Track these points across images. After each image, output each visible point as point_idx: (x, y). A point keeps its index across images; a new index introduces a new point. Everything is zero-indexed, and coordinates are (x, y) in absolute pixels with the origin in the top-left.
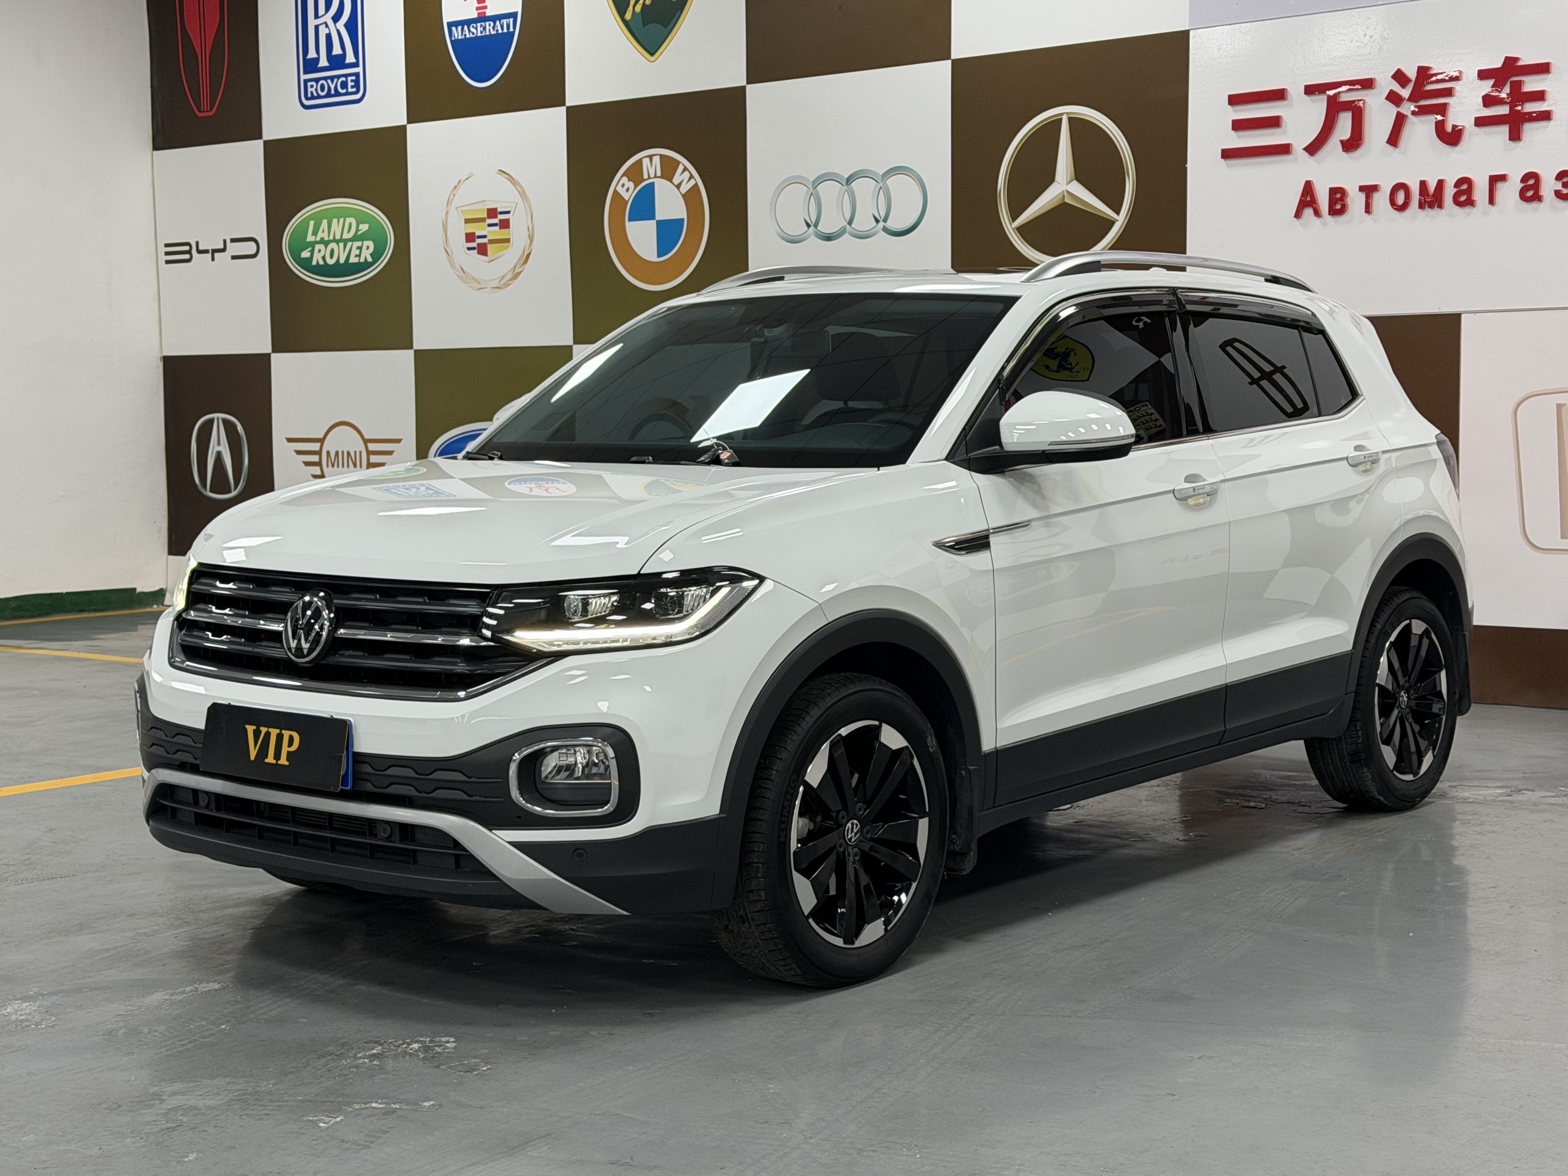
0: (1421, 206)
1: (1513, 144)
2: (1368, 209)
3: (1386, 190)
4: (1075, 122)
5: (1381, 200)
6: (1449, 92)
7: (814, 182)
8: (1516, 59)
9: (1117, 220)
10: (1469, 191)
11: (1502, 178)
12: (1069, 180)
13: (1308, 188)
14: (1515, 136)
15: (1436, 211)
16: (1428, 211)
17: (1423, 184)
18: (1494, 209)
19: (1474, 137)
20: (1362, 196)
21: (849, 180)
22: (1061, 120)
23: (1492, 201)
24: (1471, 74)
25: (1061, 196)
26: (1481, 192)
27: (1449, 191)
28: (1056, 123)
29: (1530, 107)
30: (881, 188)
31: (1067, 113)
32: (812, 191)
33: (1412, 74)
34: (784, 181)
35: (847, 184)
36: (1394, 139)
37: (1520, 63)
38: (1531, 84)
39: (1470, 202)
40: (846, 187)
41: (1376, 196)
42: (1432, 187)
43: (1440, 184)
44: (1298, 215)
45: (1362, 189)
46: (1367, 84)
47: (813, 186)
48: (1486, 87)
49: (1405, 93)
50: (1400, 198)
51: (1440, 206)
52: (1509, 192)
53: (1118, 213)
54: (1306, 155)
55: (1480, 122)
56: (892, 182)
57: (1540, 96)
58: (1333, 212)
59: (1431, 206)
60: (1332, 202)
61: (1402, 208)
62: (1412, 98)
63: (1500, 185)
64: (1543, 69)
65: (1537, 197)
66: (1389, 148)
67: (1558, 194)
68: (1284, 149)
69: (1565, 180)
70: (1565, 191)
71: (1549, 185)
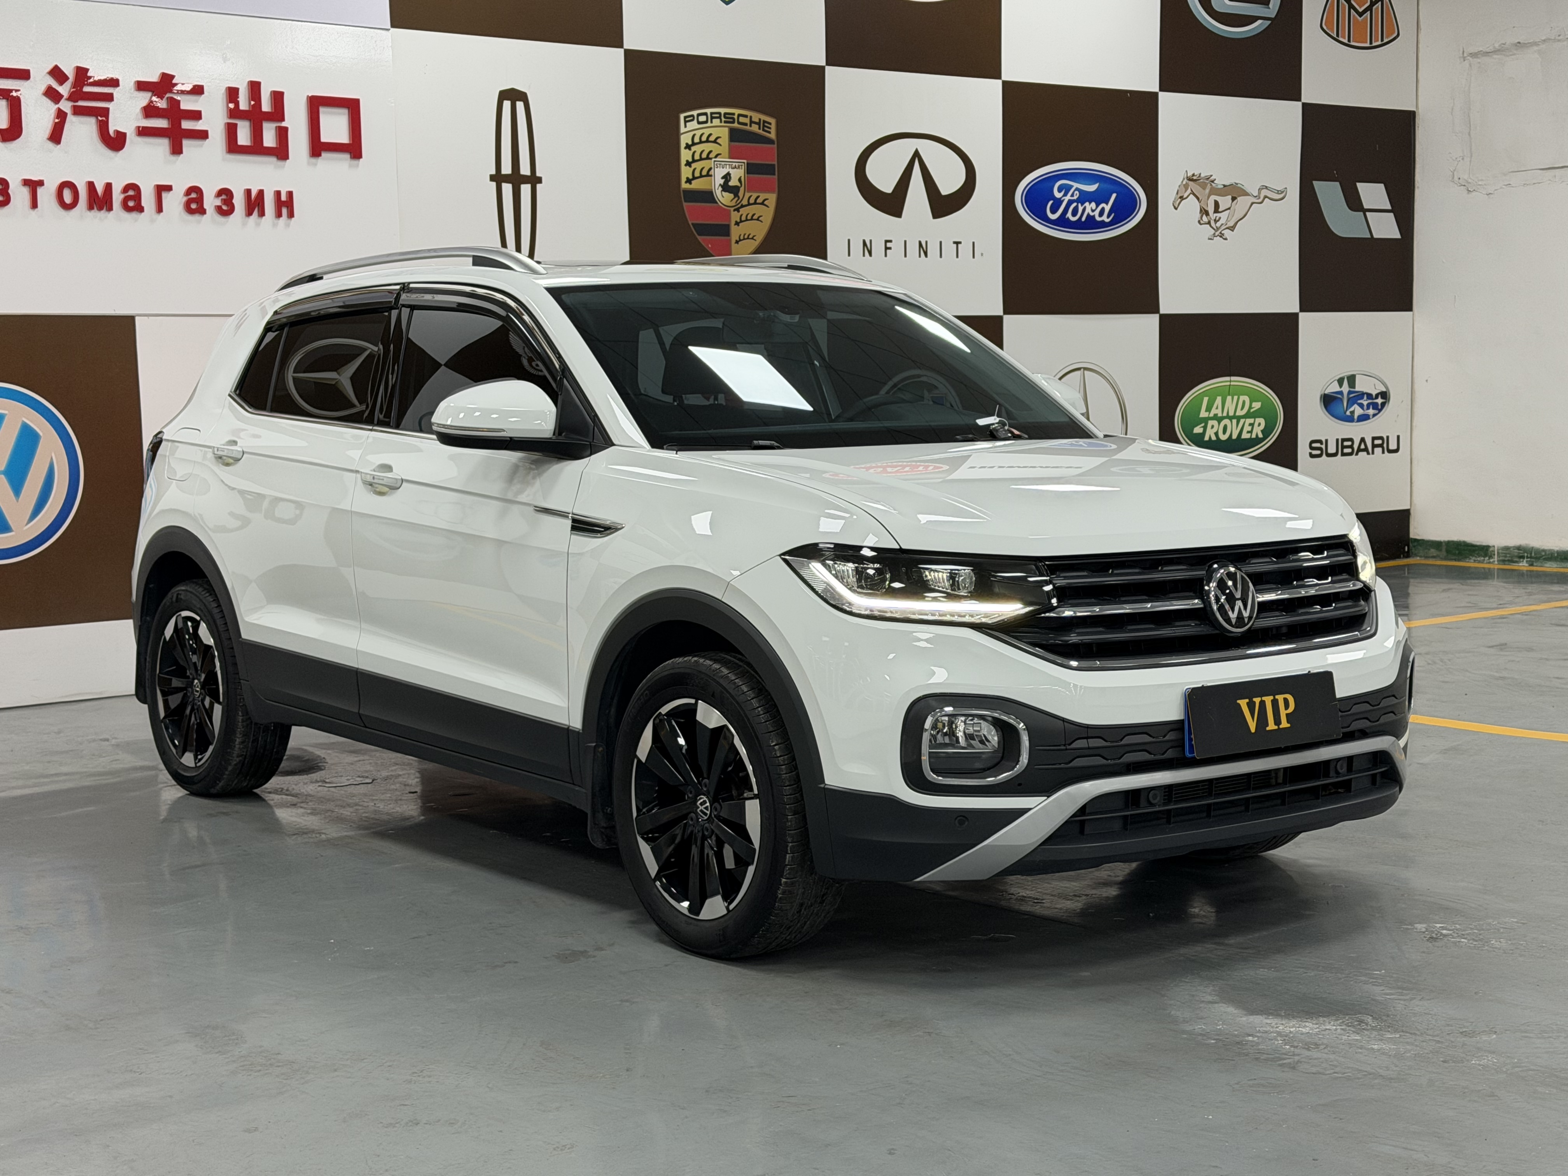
0: (91, 208)
1: (173, 158)
2: (34, 205)
3: (51, 187)
5: (46, 196)
6: (109, 98)
8: (171, 77)
10: (138, 197)
11: (169, 188)
14: (177, 150)
15: (103, 213)
16: (95, 213)
17: (91, 186)
18: (161, 217)
19: (137, 145)
20: (27, 190)
23: (160, 209)
24: (127, 83)
26: (148, 199)
27: (117, 197)
29: (186, 125)
33: (69, 72)
36: (56, 136)
37: (175, 82)
38: (187, 103)
39: (139, 209)
41: (42, 192)
42: (100, 189)
43: (109, 187)
45: (25, 182)
46: (23, 75)
48: (144, 98)
49: (64, 90)
50: (68, 197)
51: (110, 209)
52: (174, 201)
55: (143, 132)
57: (196, 115)
59: (100, 209)
61: (68, 207)
62: (71, 98)
63: (165, 195)
64: (198, 91)
65: (202, 211)
66: (51, 145)
67: (219, 210)
69: (224, 197)
70: (225, 208)
71: (210, 202)
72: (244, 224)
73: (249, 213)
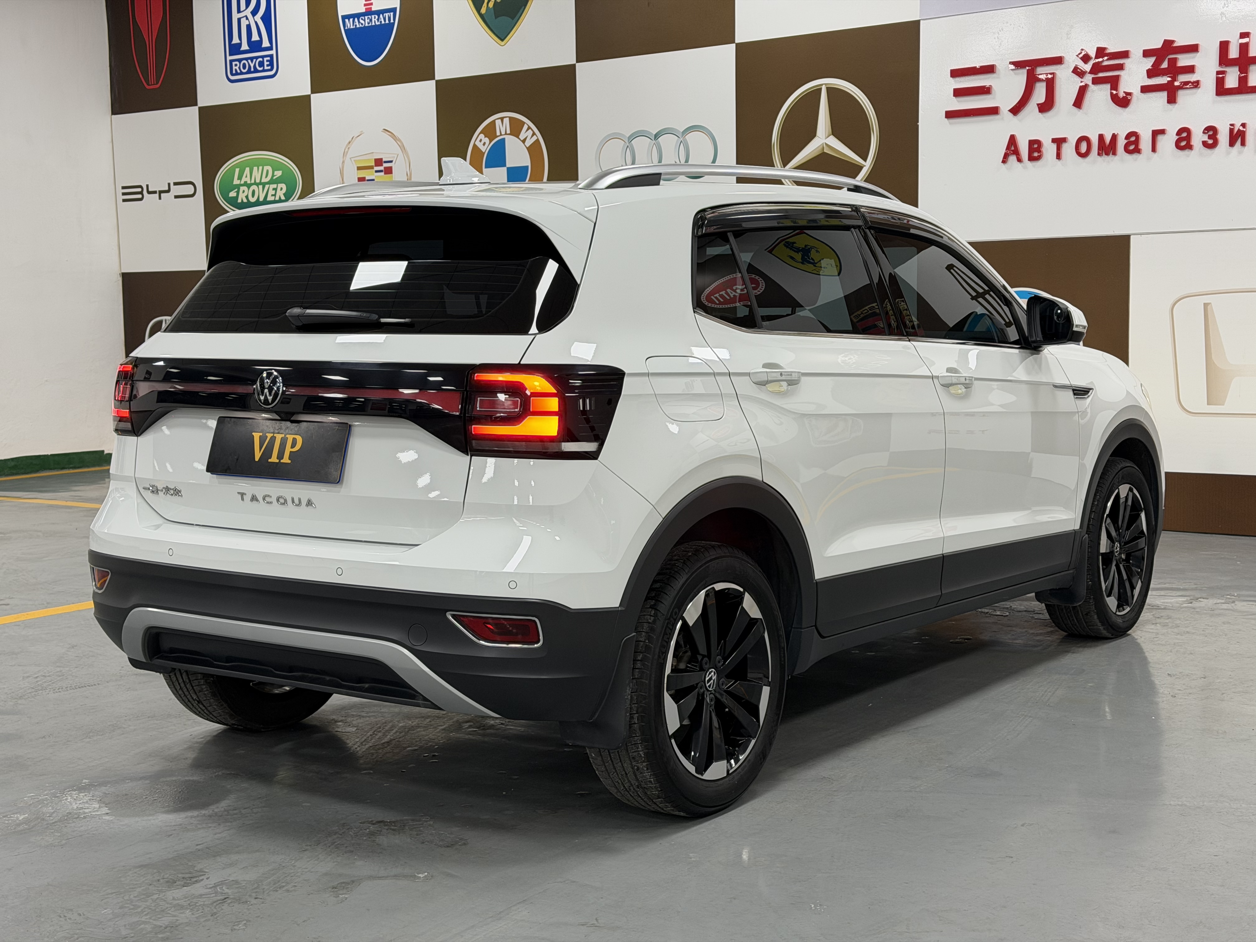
0: (1100, 154)
1: (1170, 106)
2: (1059, 156)
3: (1072, 141)
4: (831, 91)
5: (1068, 149)
6: (1120, 67)
7: (629, 138)
8: (1173, 42)
9: (865, 166)
10: (1137, 142)
11: (1162, 132)
12: (827, 136)
13: (1012, 140)
14: (1172, 100)
15: (1111, 157)
16: (1105, 157)
17: (1101, 137)
18: (1155, 156)
19: (1140, 101)
20: (1054, 146)
21: (657, 136)
22: (821, 89)
23: (1154, 149)
24: (1136, 53)
25: (822, 146)
26: (1145, 143)
27: (1121, 142)
28: (817, 92)
29: (1183, 78)
30: (681, 142)
31: (826, 84)
32: (628, 144)
33: (1092, 53)
34: (605, 138)
35: (655, 140)
36: (1078, 103)
37: (1175, 45)
38: (1184, 60)
39: (1137, 151)
40: (654, 141)
41: (1065, 146)
42: (1108, 139)
43: (1114, 137)
44: (1004, 161)
45: (1054, 140)
46: (1058, 61)
47: (628, 141)
48: (1150, 62)
49: (1087, 67)
50: (1084, 148)
51: (1114, 154)
52: (1167, 142)
53: (865, 160)
54: (1011, 115)
55: (1145, 89)
56: (690, 137)
57: (1190, 69)
58: (1031, 158)
59: (1107, 154)
60: (1031, 150)
61: (1084, 155)
62: (1092, 72)
63: (1160, 138)
64: (1193, 49)
65: (1189, 147)
66: (1075, 109)
67: (1205, 144)
68: (994, 111)
69: (1211, 133)
70: (1210, 142)
71: (1198, 137)
72: (1228, 153)
73: (1232, 144)
